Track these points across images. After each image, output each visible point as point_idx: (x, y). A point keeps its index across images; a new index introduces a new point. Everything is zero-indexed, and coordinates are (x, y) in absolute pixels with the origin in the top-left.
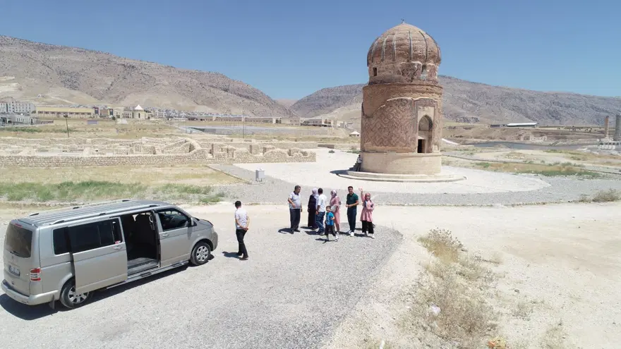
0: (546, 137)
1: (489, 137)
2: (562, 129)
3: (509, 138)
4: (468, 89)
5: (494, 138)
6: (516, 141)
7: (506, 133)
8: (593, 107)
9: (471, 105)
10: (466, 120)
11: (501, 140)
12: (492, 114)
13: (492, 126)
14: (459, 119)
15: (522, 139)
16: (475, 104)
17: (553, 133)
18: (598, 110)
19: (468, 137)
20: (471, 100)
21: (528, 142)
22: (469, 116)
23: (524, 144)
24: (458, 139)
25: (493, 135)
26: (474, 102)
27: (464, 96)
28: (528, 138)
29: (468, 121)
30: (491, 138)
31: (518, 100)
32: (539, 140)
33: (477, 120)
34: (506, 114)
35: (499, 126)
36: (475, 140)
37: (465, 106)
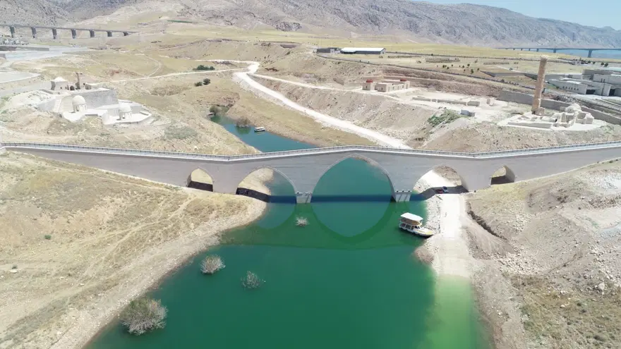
0: (409, 83)
1: (315, 76)
3: (347, 81)
5: (325, 80)
7: (343, 71)
9: (293, 7)
10: (287, 26)
12: (314, 18)
13: (319, 51)
16: (296, 6)
17: (417, 73)
19: (283, 74)
22: (290, 21)
24: (270, 75)
25: (321, 71)
28: (381, 88)
29: (289, 27)
30: (320, 79)
31: (339, 2)
32: (401, 91)
34: (329, 18)
35: (329, 50)
36: (294, 83)
37: (285, 9)
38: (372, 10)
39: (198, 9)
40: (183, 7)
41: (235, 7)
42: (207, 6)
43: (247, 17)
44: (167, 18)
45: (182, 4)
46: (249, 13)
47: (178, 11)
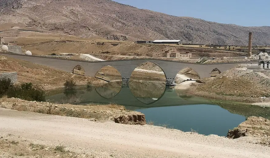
0: (191, 54)
1: (135, 54)
2: (203, 46)
3: (155, 55)
4: (117, 9)
5: (141, 55)
6: (163, 58)
7: (152, 50)
8: (215, 32)
9: (120, 24)
10: (116, 38)
11: (148, 57)
12: (138, 33)
13: (138, 42)
14: (109, 36)
15: (168, 57)
16: (124, 24)
17: (197, 50)
18: (218, 34)
19: (114, 54)
20: (120, 20)
21: (174, 59)
22: (118, 34)
23: (171, 61)
24: (105, 55)
25: (139, 51)
26: (122, 21)
27: (114, 16)
28: (173, 55)
29: (118, 39)
30: (138, 55)
31: (159, 23)
32: (186, 58)
33: (125, 38)
34: (150, 34)
35: (145, 42)
36: (122, 56)
37: (114, 25)
38: (186, 29)
39: (42, 23)
40: (30, 21)
41: (73, 22)
42: (50, 21)
43: (83, 30)
44: (18, 28)
45: (30, 18)
46: (85, 27)
47: (27, 23)
